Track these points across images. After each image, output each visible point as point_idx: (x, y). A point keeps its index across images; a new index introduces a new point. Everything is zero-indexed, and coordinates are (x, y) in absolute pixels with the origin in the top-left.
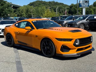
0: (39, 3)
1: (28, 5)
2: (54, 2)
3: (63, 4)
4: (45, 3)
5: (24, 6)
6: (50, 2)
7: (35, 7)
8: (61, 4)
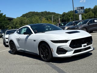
0: (31, 14)
1: (21, 17)
2: (46, 12)
3: (55, 13)
4: (37, 14)
5: (18, 18)
6: (42, 13)
7: (28, 18)
8: (53, 13)
